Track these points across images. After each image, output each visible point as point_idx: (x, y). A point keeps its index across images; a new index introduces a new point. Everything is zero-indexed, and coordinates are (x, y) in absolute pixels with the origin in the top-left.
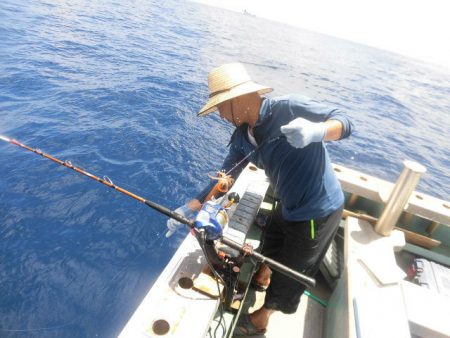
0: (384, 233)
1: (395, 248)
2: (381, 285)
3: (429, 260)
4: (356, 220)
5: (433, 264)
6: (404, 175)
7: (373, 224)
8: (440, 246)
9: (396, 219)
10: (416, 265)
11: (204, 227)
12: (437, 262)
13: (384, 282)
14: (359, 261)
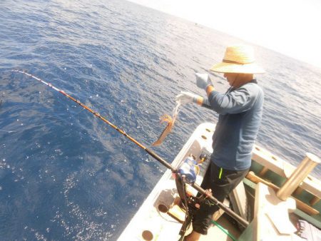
0: (284, 199)
1: (289, 210)
2: (279, 234)
3: (309, 223)
4: (267, 187)
5: (312, 226)
6: (304, 162)
7: (276, 191)
8: (318, 214)
9: (293, 191)
10: (300, 224)
11: (186, 175)
12: (314, 225)
13: (281, 232)
14: (266, 214)
